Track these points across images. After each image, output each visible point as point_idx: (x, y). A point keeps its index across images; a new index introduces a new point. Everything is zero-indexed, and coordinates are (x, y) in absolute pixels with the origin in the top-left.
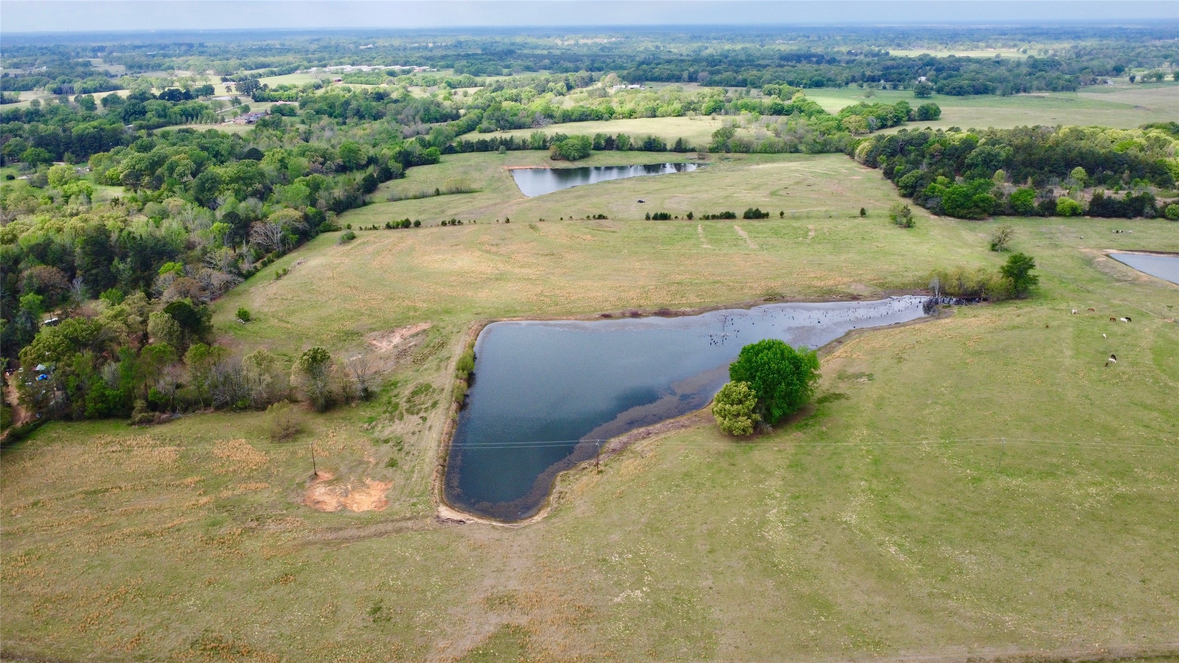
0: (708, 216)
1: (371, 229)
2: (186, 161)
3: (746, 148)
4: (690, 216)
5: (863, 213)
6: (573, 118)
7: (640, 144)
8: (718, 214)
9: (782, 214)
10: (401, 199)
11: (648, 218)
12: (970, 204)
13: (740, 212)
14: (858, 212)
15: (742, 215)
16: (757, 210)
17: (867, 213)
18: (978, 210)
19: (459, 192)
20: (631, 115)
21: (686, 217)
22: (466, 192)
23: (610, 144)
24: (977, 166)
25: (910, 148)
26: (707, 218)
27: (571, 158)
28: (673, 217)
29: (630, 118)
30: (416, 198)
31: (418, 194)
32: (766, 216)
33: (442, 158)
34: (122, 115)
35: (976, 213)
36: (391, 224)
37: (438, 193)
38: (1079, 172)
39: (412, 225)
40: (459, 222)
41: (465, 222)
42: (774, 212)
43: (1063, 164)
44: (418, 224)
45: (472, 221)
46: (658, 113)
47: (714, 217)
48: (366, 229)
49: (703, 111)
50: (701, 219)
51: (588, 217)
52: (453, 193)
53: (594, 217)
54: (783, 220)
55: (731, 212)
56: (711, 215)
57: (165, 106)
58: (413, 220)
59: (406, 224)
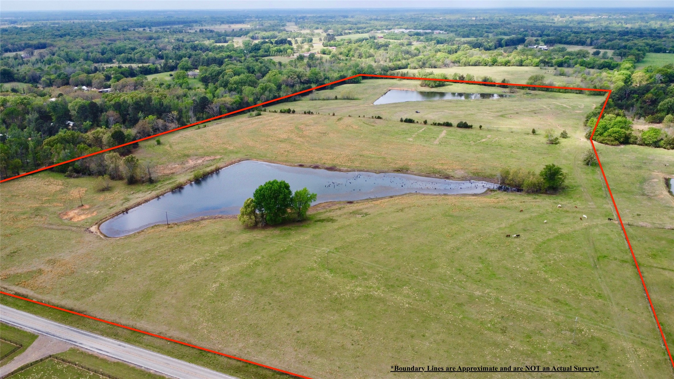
0: (436, 123)
1: (274, 112)
2: (230, 73)
3: (548, 88)
4: (425, 122)
5: (534, 132)
6: (471, 64)
8: (442, 122)
9: (481, 127)
10: (316, 100)
11: (402, 121)
12: (607, 134)
13: (455, 123)
14: (531, 131)
15: (456, 126)
16: (465, 123)
17: (537, 133)
18: (611, 138)
19: (348, 99)
20: (507, 64)
21: (423, 123)
22: (351, 99)
26: (435, 124)
28: (416, 121)
29: (505, 66)
30: (324, 100)
31: (325, 98)
32: (470, 127)
34: (250, 50)
36: (282, 110)
37: (336, 98)
39: (291, 112)
40: (312, 113)
41: (315, 113)
42: (476, 125)
44: (294, 112)
45: (317, 113)
47: (439, 124)
48: (272, 112)
50: (431, 125)
51: (373, 117)
52: (344, 99)
53: (376, 117)
54: (481, 131)
55: (450, 122)
56: (437, 122)
57: (269, 47)
58: (292, 110)
59: (289, 111)
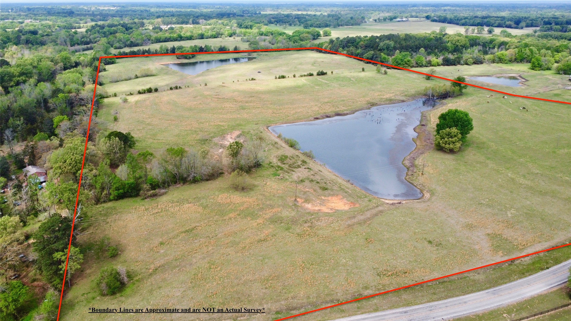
1: (129, 95)
6: (161, 40)
7: (217, 49)
9: (332, 72)
11: (276, 78)
12: (404, 63)
14: (361, 70)
15: (316, 74)
16: (322, 71)
17: (365, 69)
18: (407, 65)
19: (147, 76)
21: (293, 77)
22: (151, 76)
23: (201, 50)
24: (384, 50)
25: (349, 44)
26: (302, 76)
27: (188, 57)
28: (287, 77)
30: (126, 80)
32: (326, 74)
33: (118, 60)
35: (406, 67)
36: (141, 91)
37: (137, 77)
38: (422, 50)
39: (154, 91)
40: (180, 87)
41: (183, 87)
42: (329, 72)
43: (415, 47)
44: (156, 90)
45: (187, 87)
46: (204, 37)
47: (305, 76)
48: (126, 95)
49: (226, 35)
50: (299, 77)
52: (144, 77)
53: (249, 80)
55: (312, 73)
58: (153, 88)
59: (150, 91)
